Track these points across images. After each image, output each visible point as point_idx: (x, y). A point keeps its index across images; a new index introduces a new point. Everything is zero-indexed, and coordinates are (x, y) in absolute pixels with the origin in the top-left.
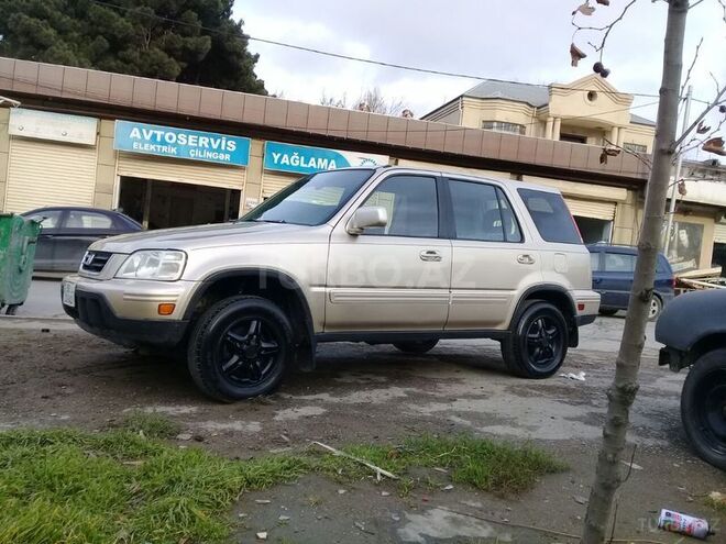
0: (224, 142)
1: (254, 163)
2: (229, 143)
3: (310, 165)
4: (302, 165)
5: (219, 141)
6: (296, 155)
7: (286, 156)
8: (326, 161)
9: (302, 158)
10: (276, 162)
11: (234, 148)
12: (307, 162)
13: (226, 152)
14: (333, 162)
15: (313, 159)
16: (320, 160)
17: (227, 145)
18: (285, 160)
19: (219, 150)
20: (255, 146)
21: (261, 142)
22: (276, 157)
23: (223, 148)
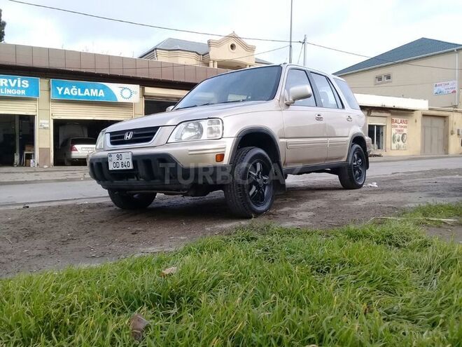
0: (19, 82)
1: (43, 95)
2: (23, 82)
3: (85, 94)
4: (80, 94)
5: (15, 81)
6: (74, 88)
7: (67, 89)
8: (96, 90)
9: (79, 90)
10: (60, 93)
11: (27, 85)
12: (83, 91)
13: (22, 88)
14: (101, 91)
15: (87, 90)
16: (92, 90)
17: (21, 84)
18: (67, 91)
19: (16, 87)
20: (42, 83)
21: (47, 80)
22: (60, 90)
23: (19, 85)
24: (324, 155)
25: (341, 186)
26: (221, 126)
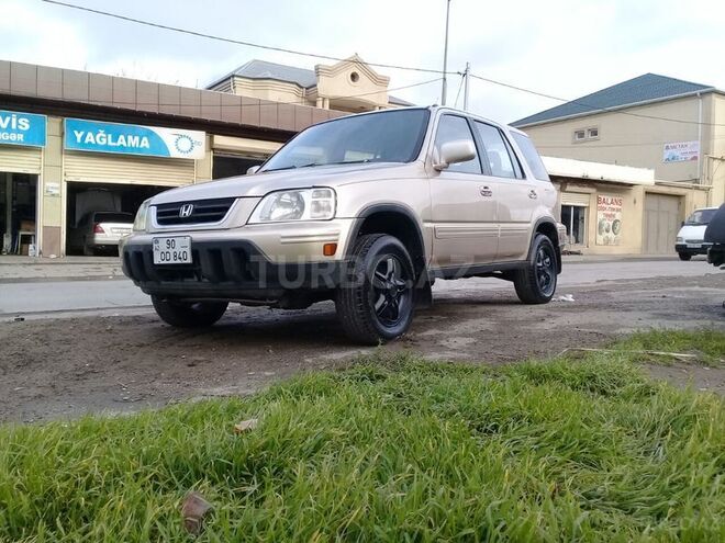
0: (14, 120)
1: (52, 143)
2: (21, 121)
3: (119, 143)
4: (110, 143)
5: (8, 119)
6: (102, 133)
7: (90, 134)
8: (137, 138)
9: (110, 136)
10: (79, 140)
11: (27, 127)
12: (115, 139)
13: (18, 131)
14: (145, 139)
15: (122, 137)
16: (130, 138)
17: (18, 124)
18: (90, 138)
19: (9, 129)
20: (52, 124)
21: (58, 120)
22: (79, 136)
23: (14, 126)
24: (492, 250)
25: (517, 298)
26: (332, 200)
